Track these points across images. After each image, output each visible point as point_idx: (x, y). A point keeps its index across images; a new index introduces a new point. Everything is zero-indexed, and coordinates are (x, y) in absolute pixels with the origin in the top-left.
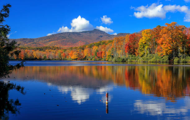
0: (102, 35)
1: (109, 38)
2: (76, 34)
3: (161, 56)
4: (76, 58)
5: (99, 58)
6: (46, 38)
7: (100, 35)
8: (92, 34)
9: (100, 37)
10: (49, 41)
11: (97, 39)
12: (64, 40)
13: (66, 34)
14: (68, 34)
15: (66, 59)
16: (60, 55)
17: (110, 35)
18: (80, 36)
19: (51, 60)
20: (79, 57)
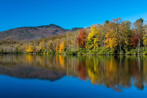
0: (58, 29)
1: (64, 32)
2: (33, 28)
3: (108, 49)
4: (31, 51)
5: (54, 52)
6: (5, 32)
7: (56, 29)
8: (48, 29)
9: (56, 32)
10: (8, 35)
11: (53, 33)
12: (21, 35)
13: (24, 29)
14: (26, 28)
15: (22, 52)
16: (17, 48)
17: (65, 30)
18: (37, 30)
19: (8, 53)
20: (34, 51)
